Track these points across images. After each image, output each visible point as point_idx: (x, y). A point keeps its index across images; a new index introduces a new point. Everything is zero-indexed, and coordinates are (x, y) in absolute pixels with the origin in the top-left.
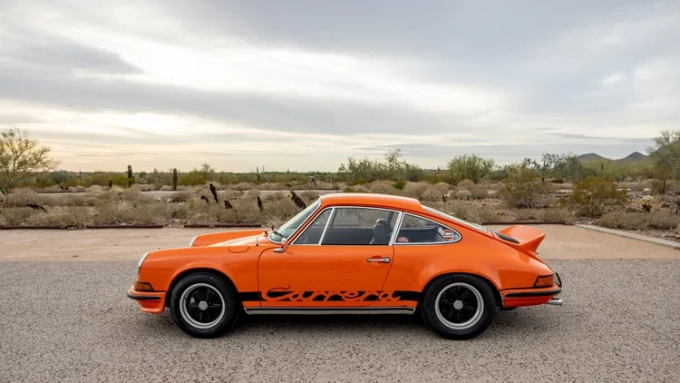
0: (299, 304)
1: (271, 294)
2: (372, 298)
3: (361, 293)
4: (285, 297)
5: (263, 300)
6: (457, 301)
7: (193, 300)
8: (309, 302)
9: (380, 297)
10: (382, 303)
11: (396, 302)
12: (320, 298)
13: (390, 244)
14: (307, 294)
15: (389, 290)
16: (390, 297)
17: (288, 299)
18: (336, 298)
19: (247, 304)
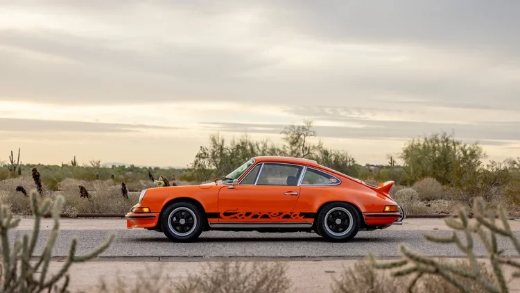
0: (242, 221)
1: (226, 214)
2: (287, 216)
3: (280, 214)
4: (235, 215)
5: (220, 217)
6: (338, 219)
7: (175, 219)
8: (249, 219)
9: (292, 216)
10: (293, 220)
11: (302, 219)
12: (256, 216)
13: (298, 185)
14: (248, 214)
15: (298, 212)
16: (298, 216)
17: (236, 217)
18: (265, 216)
19: (210, 220)
